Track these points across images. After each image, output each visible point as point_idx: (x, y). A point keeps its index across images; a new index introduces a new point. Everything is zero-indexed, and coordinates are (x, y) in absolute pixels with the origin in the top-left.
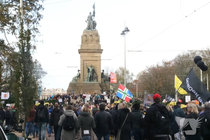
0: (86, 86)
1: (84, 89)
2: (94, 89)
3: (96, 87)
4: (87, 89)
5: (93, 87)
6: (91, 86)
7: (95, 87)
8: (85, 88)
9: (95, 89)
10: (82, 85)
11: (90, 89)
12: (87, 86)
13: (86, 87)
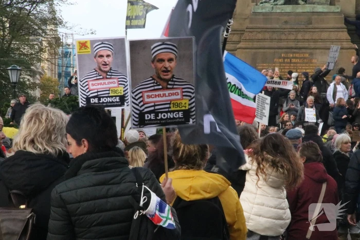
0: (265, 30)
1: (256, 44)
2: (312, 45)
3: (325, 35)
4: (275, 44)
5: (307, 36)
6: (298, 31)
7: (316, 36)
8: (264, 40)
9: (320, 45)
10: (247, 24)
11: (292, 44)
12: (273, 31)
13: (267, 36)
